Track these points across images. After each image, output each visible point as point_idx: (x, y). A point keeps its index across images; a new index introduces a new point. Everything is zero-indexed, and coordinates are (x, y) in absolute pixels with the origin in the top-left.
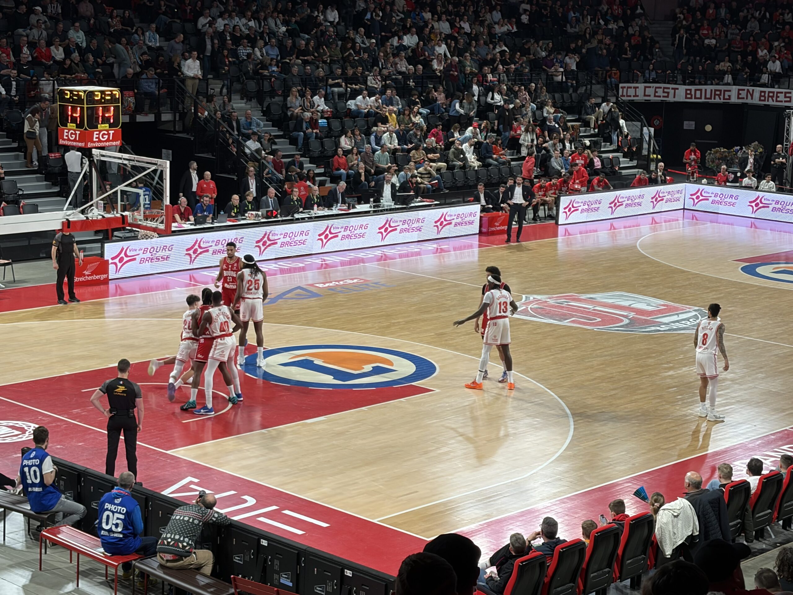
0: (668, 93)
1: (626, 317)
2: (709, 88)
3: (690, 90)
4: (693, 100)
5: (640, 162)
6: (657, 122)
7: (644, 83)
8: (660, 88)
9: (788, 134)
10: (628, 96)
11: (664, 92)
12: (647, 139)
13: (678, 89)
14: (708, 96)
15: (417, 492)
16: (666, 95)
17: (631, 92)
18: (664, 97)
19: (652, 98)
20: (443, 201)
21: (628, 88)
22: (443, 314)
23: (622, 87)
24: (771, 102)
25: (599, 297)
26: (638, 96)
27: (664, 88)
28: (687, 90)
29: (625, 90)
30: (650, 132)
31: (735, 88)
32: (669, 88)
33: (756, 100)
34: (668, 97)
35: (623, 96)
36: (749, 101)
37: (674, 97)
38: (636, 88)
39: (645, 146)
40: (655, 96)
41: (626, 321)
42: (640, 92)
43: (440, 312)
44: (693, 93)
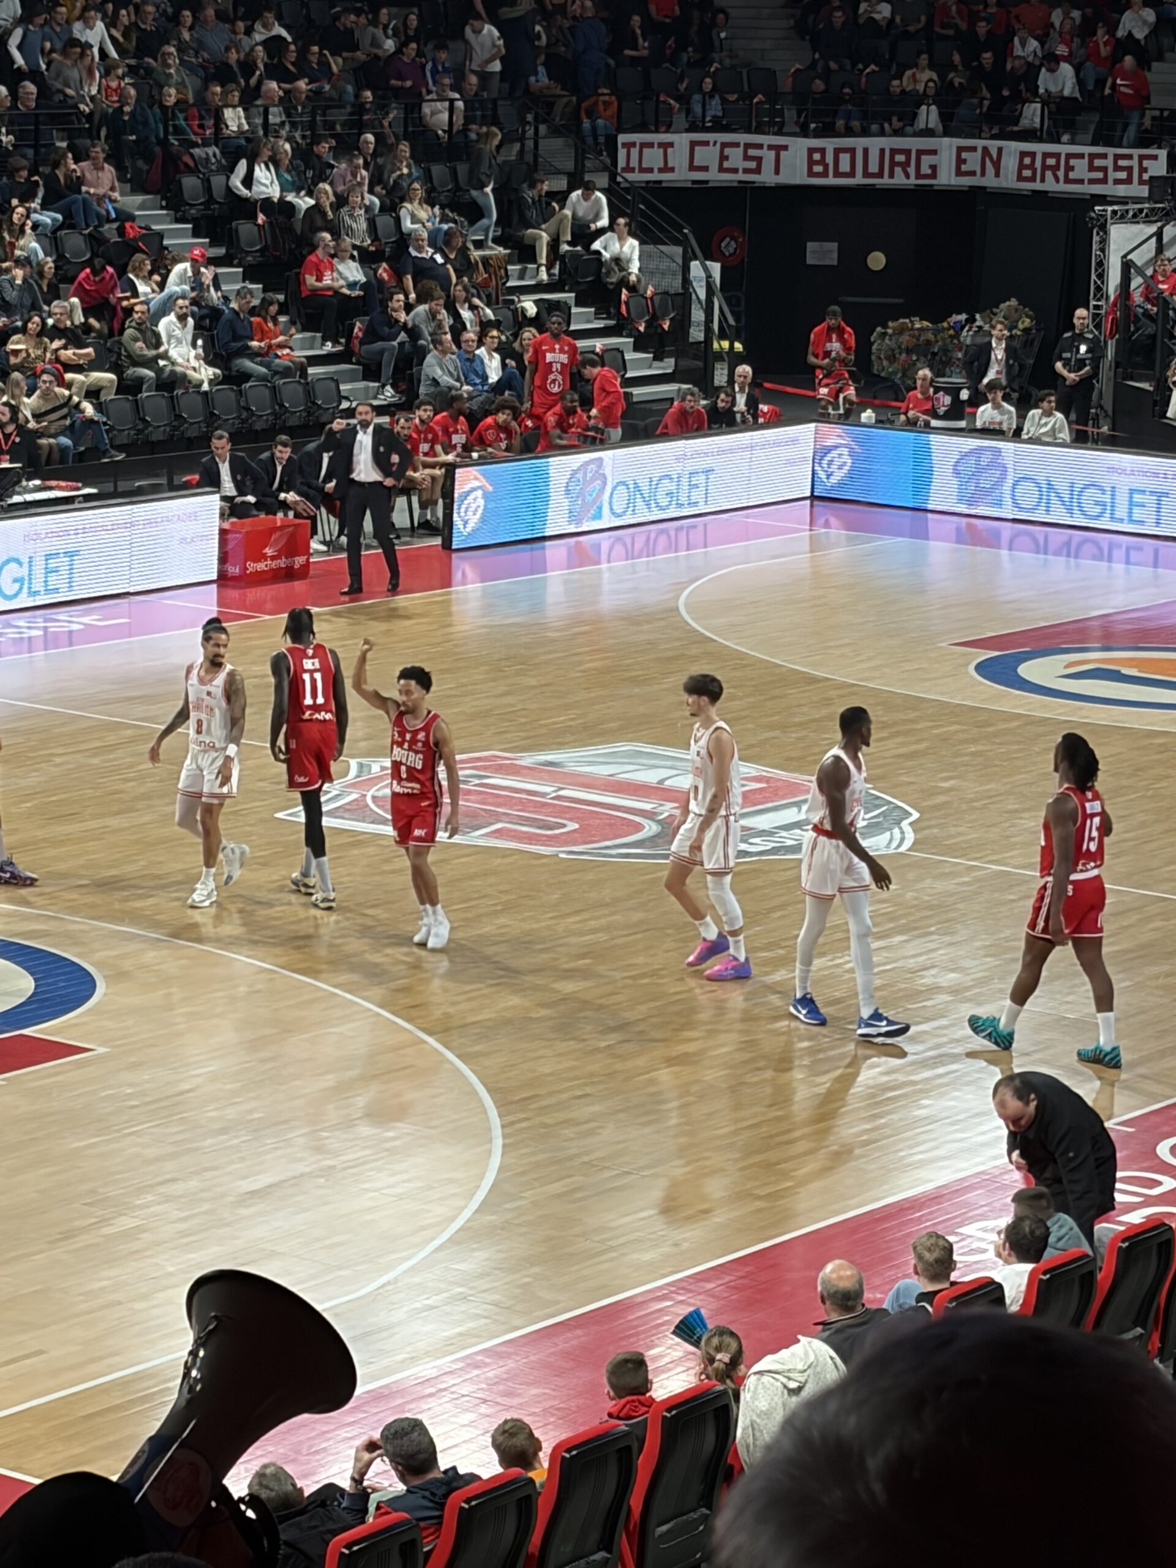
0: (759, 160)
1: (650, 815)
2: (875, 144)
3: (822, 151)
4: (831, 181)
5: (686, 363)
6: (728, 246)
7: (687, 131)
8: (737, 145)
9: (1101, 276)
10: (643, 170)
11: (747, 158)
12: (702, 294)
13: (785, 148)
14: (873, 168)
15: (40, 1352)
16: (753, 165)
17: (652, 157)
18: (746, 171)
19: (714, 176)
20: (109, 487)
21: (644, 145)
22: (114, 822)
23: (624, 145)
24: (1050, 185)
25: (574, 759)
26: (672, 170)
27: (748, 146)
28: (811, 151)
29: (635, 152)
30: (709, 276)
31: (948, 146)
32: (760, 146)
33: (1008, 179)
34: (758, 171)
35: (628, 169)
36: (989, 181)
37: (777, 172)
38: (666, 146)
39: (698, 315)
40: (721, 169)
41: (650, 828)
42: (679, 157)
43: (101, 815)
44: (830, 159)
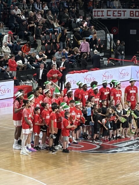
3: (133, 11)
4: (134, 17)
6: (115, 31)
8: (116, 11)
10: (98, 16)
11: (118, 13)
13: (126, 11)
17: (100, 14)
18: (118, 16)
19: (112, 17)
21: (98, 11)
23: (94, 11)
30: (111, 37)
32: (121, 11)
34: (121, 16)
35: (95, 16)
37: (124, 16)
38: (102, 11)
39: (108, 44)
40: (113, 16)
41: (98, 147)
42: (105, 14)
